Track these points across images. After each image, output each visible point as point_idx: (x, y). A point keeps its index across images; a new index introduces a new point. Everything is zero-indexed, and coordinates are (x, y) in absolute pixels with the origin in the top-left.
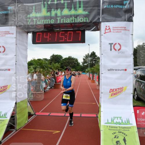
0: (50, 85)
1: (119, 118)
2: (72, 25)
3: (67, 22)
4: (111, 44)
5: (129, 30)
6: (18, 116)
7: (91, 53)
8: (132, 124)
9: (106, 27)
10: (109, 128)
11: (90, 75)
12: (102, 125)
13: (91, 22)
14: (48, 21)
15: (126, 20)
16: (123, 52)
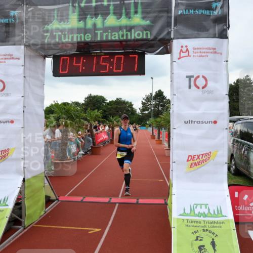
0: (83, 149)
1: (203, 207)
2: (122, 44)
3: (113, 38)
4: (190, 77)
5: (221, 54)
6: (27, 203)
7: (156, 93)
8: (226, 216)
9: (182, 47)
10: (187, 224)
11: (154, 132)
12: (174, 218)
13: (155, 38)
14: (81, 37)
15: (217, 36)
16: (210, 92)
